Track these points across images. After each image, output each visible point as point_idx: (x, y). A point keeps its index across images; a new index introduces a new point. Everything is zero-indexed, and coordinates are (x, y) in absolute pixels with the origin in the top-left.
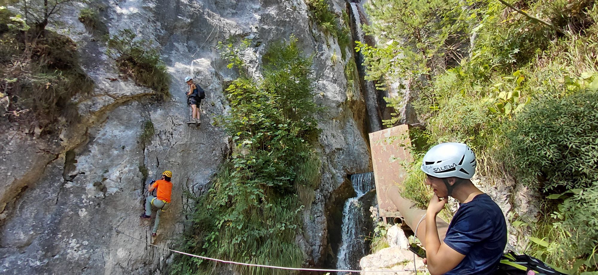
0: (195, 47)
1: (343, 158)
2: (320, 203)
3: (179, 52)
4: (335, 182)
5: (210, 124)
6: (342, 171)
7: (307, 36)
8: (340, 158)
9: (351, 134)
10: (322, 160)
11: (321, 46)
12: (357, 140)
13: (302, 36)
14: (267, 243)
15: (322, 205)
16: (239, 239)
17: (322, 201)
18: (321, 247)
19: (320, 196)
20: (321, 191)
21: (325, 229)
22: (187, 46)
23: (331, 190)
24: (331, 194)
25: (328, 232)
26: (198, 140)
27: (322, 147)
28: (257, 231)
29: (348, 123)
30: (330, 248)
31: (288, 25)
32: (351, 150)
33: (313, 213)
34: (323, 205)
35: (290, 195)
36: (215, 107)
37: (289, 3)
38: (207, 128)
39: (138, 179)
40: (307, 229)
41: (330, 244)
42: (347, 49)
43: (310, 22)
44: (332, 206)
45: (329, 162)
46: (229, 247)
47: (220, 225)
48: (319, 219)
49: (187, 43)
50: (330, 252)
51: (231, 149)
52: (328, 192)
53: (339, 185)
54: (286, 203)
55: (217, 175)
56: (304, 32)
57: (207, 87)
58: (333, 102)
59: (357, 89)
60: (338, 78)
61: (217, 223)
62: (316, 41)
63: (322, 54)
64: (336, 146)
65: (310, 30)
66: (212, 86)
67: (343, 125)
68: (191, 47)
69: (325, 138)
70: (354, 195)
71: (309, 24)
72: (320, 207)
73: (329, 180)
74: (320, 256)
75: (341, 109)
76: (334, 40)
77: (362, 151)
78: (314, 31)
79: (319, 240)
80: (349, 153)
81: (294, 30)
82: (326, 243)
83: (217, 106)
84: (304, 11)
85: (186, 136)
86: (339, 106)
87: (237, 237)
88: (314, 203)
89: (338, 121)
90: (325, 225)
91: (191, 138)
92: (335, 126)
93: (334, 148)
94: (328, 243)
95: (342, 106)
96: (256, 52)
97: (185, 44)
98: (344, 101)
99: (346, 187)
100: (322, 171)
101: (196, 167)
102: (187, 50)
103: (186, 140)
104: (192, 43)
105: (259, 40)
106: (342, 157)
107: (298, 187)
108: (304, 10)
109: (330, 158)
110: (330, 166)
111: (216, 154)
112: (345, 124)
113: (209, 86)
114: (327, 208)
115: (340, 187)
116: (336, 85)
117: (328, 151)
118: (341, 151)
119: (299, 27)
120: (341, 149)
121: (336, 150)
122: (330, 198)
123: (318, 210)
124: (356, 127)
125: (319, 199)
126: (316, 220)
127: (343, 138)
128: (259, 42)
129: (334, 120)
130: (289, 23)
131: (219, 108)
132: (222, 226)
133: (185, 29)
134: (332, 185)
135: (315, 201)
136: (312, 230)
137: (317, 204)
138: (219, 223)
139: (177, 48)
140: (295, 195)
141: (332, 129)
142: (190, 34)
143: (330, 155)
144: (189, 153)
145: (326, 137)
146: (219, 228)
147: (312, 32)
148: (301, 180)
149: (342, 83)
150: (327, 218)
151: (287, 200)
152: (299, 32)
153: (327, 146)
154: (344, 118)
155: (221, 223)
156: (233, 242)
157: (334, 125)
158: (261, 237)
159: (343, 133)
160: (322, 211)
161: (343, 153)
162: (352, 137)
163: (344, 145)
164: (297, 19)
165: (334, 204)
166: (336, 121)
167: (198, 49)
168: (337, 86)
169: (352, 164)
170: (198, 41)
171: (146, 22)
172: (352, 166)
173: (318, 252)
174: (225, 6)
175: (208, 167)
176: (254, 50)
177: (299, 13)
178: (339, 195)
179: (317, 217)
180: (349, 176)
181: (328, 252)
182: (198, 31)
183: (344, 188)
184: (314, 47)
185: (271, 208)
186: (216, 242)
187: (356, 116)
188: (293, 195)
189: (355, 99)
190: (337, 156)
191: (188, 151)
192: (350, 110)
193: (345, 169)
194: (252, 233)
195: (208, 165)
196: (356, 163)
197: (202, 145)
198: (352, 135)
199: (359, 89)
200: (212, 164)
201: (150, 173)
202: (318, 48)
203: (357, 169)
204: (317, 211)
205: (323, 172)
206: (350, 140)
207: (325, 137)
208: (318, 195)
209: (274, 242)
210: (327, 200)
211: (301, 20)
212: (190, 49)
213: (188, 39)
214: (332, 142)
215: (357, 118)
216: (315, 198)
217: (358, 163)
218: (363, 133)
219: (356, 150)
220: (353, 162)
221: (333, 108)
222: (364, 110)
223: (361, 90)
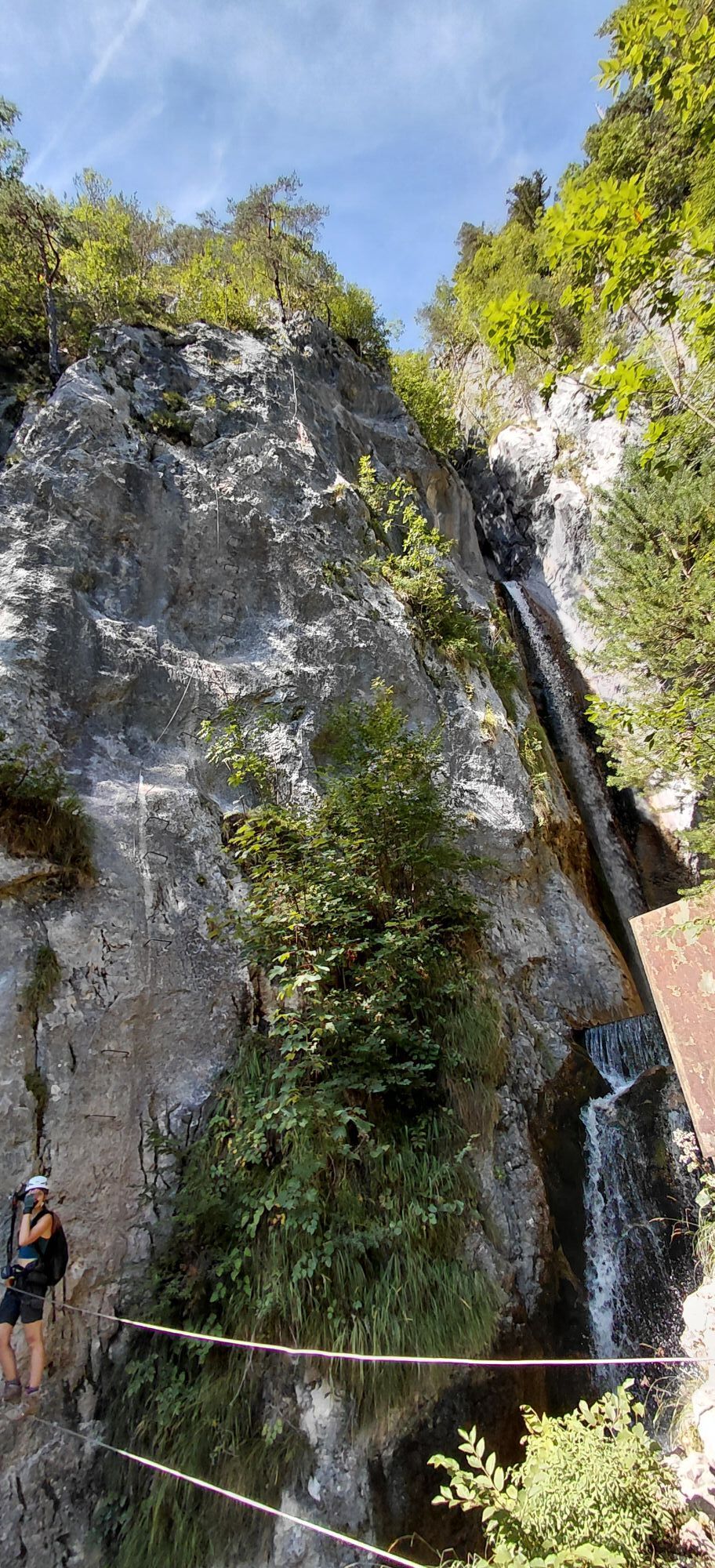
0: (145, 740)
1: (554, 984)
2: (515, 1125)
3: (108, 757)
4: (546, 1056)
5: (198, 935)
6: (558, 1023)
7: (414, 678)
8: (546, 985)
9: (563, 915)
10: (503, 998)
11: (453, 697)
12: (580, 929)
13: (402, 679)
14: (389, 1267)
15: (521, 1130)
16: (313, 1264)
17: (520, 1119)
18: (540, 1261)
19: (514, 1104)
20: (514, 1089)
21: (541, 1205)
22: (124, 741)
23: (539, 1081)
24: (541, 1095)
25: (552, 1212)
26: (173, 980)
27: (494, 960)
28: (357, 1234)
29: (549, 886)
30: (564, 1259)
31: (363, 656)
32: (569, 958)
33: (501, 1158)
34: (526, 1131)
35: (430, 1111)
36: (207, 888)
37: (361, 605)
38: (192, 947)
39: (24, 1113)
40: (492, 1207)
41: (560, 1249)
42: (516, 696)
43: (418, 643)
44: (548, 1129)
45: (521, 1002)
46: (286, 1290)
47: (253, 1226)
48: (521, 1176)
49: (125, 733)
50: (564, 1272)
51: (258, 995)
52: (533, 1090)
53: (559, 1064)
54: (426, 1137)
55: (227, 1073)
56: (406, 667)
57: (182, 837)
58: (504, 833)
59: (557, 792)
60: (506, 771)
61: (245, 1219)
62: (438, 686)
63: (458, 718)
64: (529, 952)
65: (419, 662)
66: (195, 834)
67: (537, 894)
68: (135, 742)
69: (498, 934)
70: (604, 1089)
71: (414, 648)
72: (519, 1138)
73: (529, 1055)
74: (540, 1291)
75: (526, 850)
76: (481, 678)
77: (599, 957)
78: (429, 664)
79: (529, 1238)
80: (567, 969)
81: (381, 668)
82: (549, 1247)
83: (213, 883)
84: (400, 619)
85: (142, 976)
86: (519, 844)
87: (304, 1259)
88: (501, 1128)
89: (525, 883)
90: (540, 1190)
91: (153, 981)
92: (519, 897)
93: (524, 960)
94: (556, 1246)
95: (527, 842)
96: (292, 733)
97: (121, 736)
98: (531, 830)
99: (578, 1069)
100: (507, 1031)
101: (172, 1057)
102: (126, 751)
103: (141, 986)
104: (137, 731)
105: (298, 704)
106: (551, 980)
107: (451, 1085)
108: (397, 616)
109: (519, 987)
110: (525, 1012)
111: (220, 1016)
112: (543, 890)
113: (188, 833)
114: (536, 1136)
115: (563, 1068)
116: (503, 789)
117: (509, 969)
118: (544, 966)
119: (391, 658)
120: (544, 960)
121: (531, 965)
122: (540, 1107)
123: (514, 1147)
124: (571, 894)
125: (510, 1114)
126: (513, 1178)
127: (543, 929)
128: (300, 708)
129: (514, 883)
130: (367, 653)
131: (218, 889)
132: (259, 1226)
133: (118, 701)
134: (540, 1067)
135: (500, 1123)
136: (506, 1211)
137: (507, 1129)
138: (251, 1220)
139: (101, 748)
140: (445, 1109)
141: (511, 908)
142: (131, 712)
143: (517, 979)
144: (151, 1023)
145: (501, 930)
146: (253, 1235)
147: (424, 665)
148: (455, 1063)
149: (518, 783)
150: (540, 1168)
151: (426, 1126)
152: (394, 670)
153: (506, 955)
154: (539, 873)
155: (257, 1220)
156: (296, 1276)
157: (515, 896)
158: (370, 1251)
159: (541, 914)
160: (526, 1148)
161: (550, 969)
162: (568, 923)
163: (549, 948)
164: (385, 638)
165: (554, 1122)
166: (518, 884)
167: (153, 744)
168: (506, 794)
169: (578, 998)
170: (151, 725)
171: (25, 696)
172: (580, 1005)
173: (533, 1278)
174: (209, 632)
175: (203, 1055)
176: (289, 727)
177: (388, 624)
178: (561, 1092)
179: (514, 1168)
180: (578, 1036)
181: (559, 1273)
182: (150, 699)
183: (573, 1072)
184: (436, 702)
185: (386, 1157)
186: (247, 1280)
187: (566, 863)
188: (438, 1111)
189: (558, 821)
190: (535, 981)
191: (147, 1014)
192: (549, 850)
193: (563, 1013)
194: (346, 1240)
195: (200, 1046)
196: (590, 995)
197: (182, 996)
198: (567, 916)
199: (562, 791)
200: (212, 1043)
201: (55, 1089)
202: (445, 703)
203: (595, 1011)
204: (510, 1150)
205: (511, 1034)
206: (564, 930)
207: (495, 930)
208: (506, 1102)
209: (409, 1262)
210: (534, 1114)
211: (395, 642)
212: (133, 746)
213: (127, 723)
214: (518, 943)
215: (571, 869)
216: (501, 1113)
217: (593, 992)
218: (593, 905)
219: (582, 956)
220: (582, 993)
221: (507, 850)
222: (584, 845)
223: (567, 793)
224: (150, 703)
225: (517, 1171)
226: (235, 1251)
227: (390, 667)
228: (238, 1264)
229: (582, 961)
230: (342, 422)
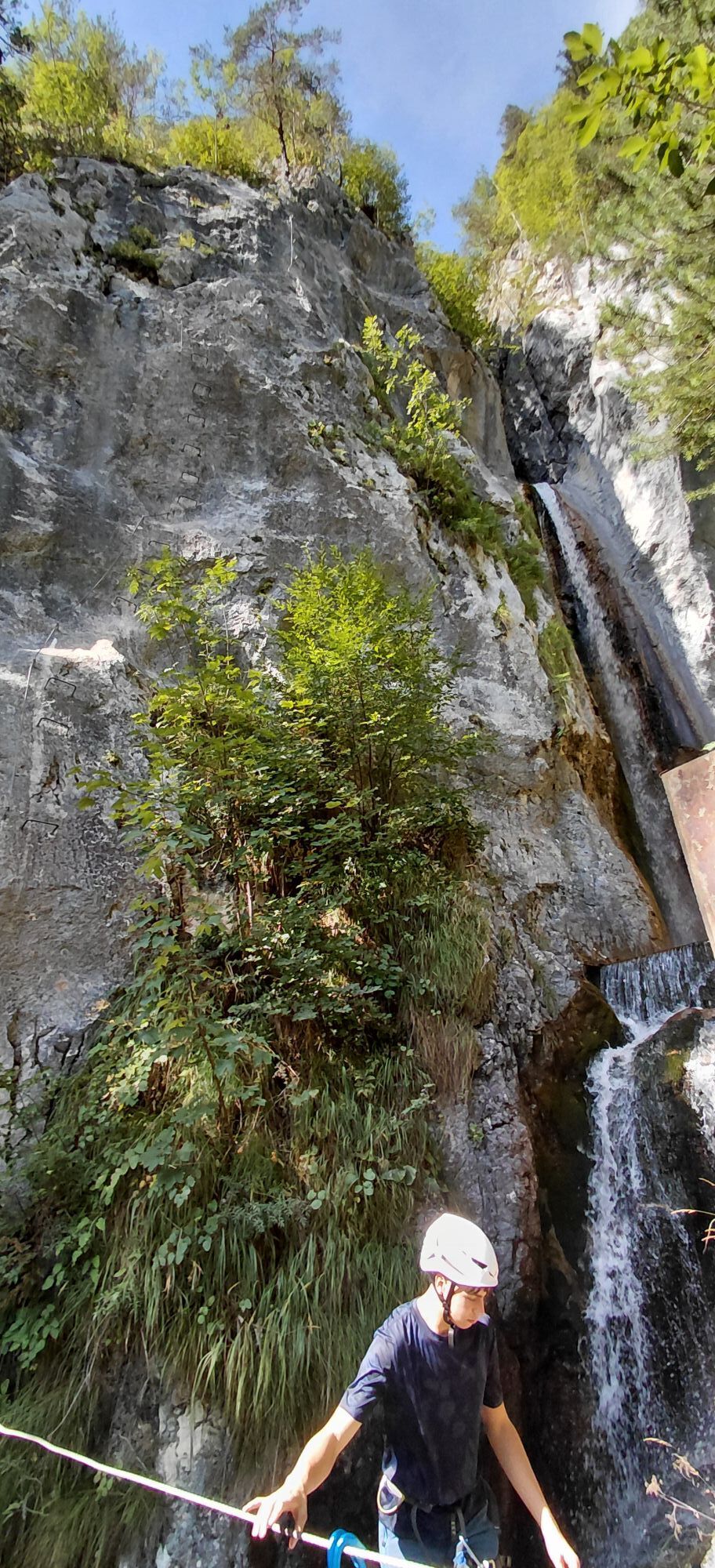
0: (69, 601)
1: (566, 916)
3: (14, 615)
4: (549, 993)
5: (101, 822)
6: (566, 957)
7: (413, 558)
8: (555, 915)
9: (582, 839)
10: (496, 919)
11: (460, 585)
12: (602, 856)
13: (400, 559)
14: (302, 1251)
15: (507, 1080)
17: (508, 1065)
18: (520, 1247)
19: (500, 1047)
20: (502, 1027)
21: (527, 1175)
22: (40, 599)
23: (536, 1021)
24: (538, 1039)
26: (57, 874)
27: (491, 880)
29: (567, 806)
30: (556, 1245)
31: (352, 529)
32: (587, 887)
33: (478, 1113)
34: (514, 1081)
35: (386, 1050)
36: (121, 768)
37: (353, 472)
38: (90, 836)
40: (461, 1173)
41: (552, 1231)
42: (538, 595)
43: (421, 521)
44: (544, 1081)
45: (520, 928)
47: (110, 1190)
48: (503, 1137)
49: (41, 591)
51: (177, 901)
52: (527, 1032)
53: (563, 1003)
54: (374, 1082)
56: (405, 546)
57: (95, 707)
58: (512, 740)
59: (582, 702)
60: (520, 672)
61: (102, 1179)
62: (443, 571)
63: (465, 607)
64: (538, 877)
65: (421, 542)
66: (113, 706)
67: (552, 813)
68: (53, 601)
69: (500, 852)
71: (417, 526)
72: (503, 1089)
73: (525, 988)
75: (540, 761)
76: (497, 568)
77: (623, 889)
78: (434, 546)
79: (508, 1217)
80: (584, 900)
81: (373, 544)
82: (536, 1229)
83: (130, 764)
84: (401, 492)
85: (13, 864)
86: (532, 753)
87: (173, 1237)
88: (479, 1075)
89: (537, 799)
90: (527, 1156)
91: (30, 871)
92: (529, 815)
93: (531, 885)
94: (544, 1226)
95: (542, 751)
96: (259, 606)
97: (36, 593)
98: (548, 739)
99: (587, 1010)
100: (496, 957)
101: (49, 969)
102: (40, 610)
103: (11, 877)
104: (58, 591)
105: (266, 575)
106: (563, 911)
107: (413, 1017)
108: (398, 489)
109: (523, 916)
110: (525, 940)
111: (121, 921)
112: (559, 809)
113: (103, 704)
114: (528, 1089)
115: (569, 1008)
116: (516, 692)
117: (512, 894)
118: (556, 894)
119: (385, 533)
120: (555, 887)
121: (539, 892)
122: (535, 1053)
123: (497, 1099)
124: (594, 818)
125: (494, 1058)
126: (492, 1138)
127: (558, 852)
128: (269, 580)
129: (524, 798)
130: (357, 525)
131: (136, 771)
133: (35, 553)
134: (537, 1004)
135: (479, 1069)
136: (480, 1180)
137: (488, 1077)
138: (108, 1181)
139: (7, 603)
140: (403, 1048)
141: (519, 825)
142: (52, 567)
143: (520, 907)
144: (22, 922)
145: (504, 849)
146: (108, 1201)
147: (428, 547)
148: (422, 992)
149: (535, 685)
150: (529, 1126)
151: (378, 1069)
152: (389, 547)
153: (509, 877)
154: (555, 790)
155: (114, 1181)
157: (524, 813)
159: (555, 836)
160: (512, 1102)
161: (563, 899)
162: (588, 848)
163: (563, 873)
164: (381, 511)
165: (553, 1073)
166: (529, 800)
167: (79, 608)
169: (595, 933)
170: (77, 584)
172: (598, 941)
173: (512, 1268)
174: (165, 492)
175: (94, 969)
176: (253, 601)
177: (385, 496)
178: (565, 1037)
179: (495, 1126)
180: (590, 973)
182: (78, 555)
183: (582, 1013)
184: (439, 588)
185: (315, 1105)
187: (590, 786)
188: (397, 1049)
189: (581, 732)
190: (544, 911)
191: (18, 912)
192: (569, 766)
193: (576, 949)
194: (238, 1213)
195: (91, 959)
196: (611, 930)
197: (69, 893)
198: (587, 841)
199: (588, 703)
202: (451, 590)
203: (615, 949)
204: (491, 1104)
205: (502, 963)
206: (583, 857)
207: (497, 849)
208: (492, 1044)
209: (330, 1246)
210: (527, 1061)
211: (392, 516)
212: (50, 607)
213: (46, 579)
214: (525, 866)
215: (596, 794)
216: (481, 1054)
217: (614, 928)
218: (620, 835)
219: (603, 887)
220: (600, 928)
221: (516, 759)
222: (612, 768)
223: (595, 708)
224: (77, 560)
225: (499, 1130)
226: (85, 1221)
227: (385, 544)
228: (85, 1239)
229: (603, 892)
230: (349, 286)
